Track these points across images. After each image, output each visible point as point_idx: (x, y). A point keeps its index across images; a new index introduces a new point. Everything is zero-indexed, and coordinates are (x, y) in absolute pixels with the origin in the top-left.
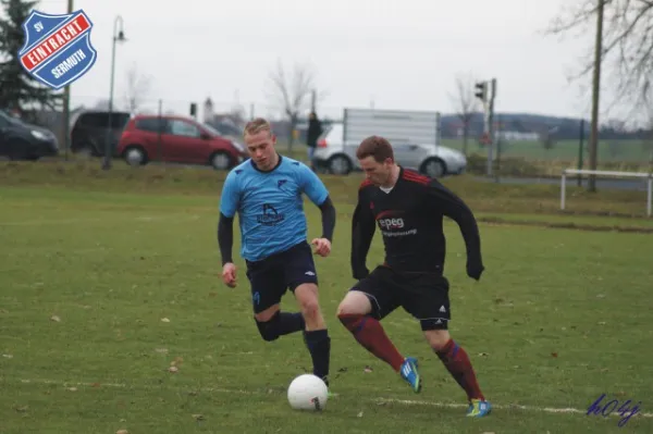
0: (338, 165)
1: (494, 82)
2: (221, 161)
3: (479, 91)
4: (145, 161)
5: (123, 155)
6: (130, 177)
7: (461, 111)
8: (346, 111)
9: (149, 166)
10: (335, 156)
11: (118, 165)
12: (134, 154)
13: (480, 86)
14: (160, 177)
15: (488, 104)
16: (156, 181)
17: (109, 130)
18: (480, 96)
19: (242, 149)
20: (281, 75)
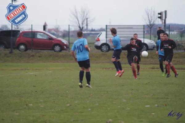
0: (104, 48)
1: (166, 12)
2: (57, 48)
3: (160, 16)
4: (26, 49)
5: (18, 48)
6: (21, 57)
7: (148, 23)
8: (106, 26)
9: (28, 51)
10: (103, 44)
11: (16, 51)
12: (22, 47)
13: (160, 14)
14: (33, 56)
15: (163, 21)
16: (31, 58)
17: (12, 38)
18: (160, 18)
19: (65, 43)
20: (76, 12)
